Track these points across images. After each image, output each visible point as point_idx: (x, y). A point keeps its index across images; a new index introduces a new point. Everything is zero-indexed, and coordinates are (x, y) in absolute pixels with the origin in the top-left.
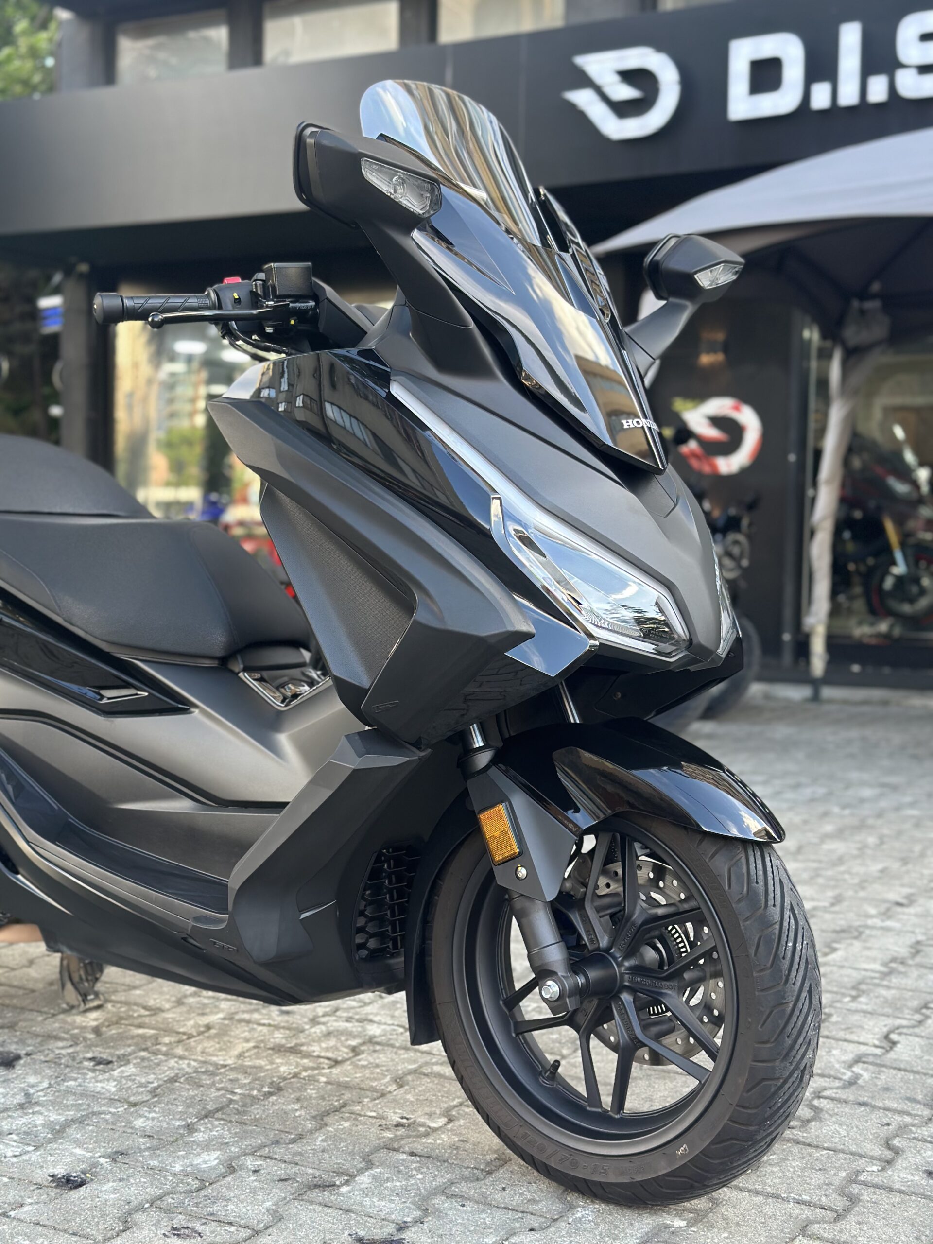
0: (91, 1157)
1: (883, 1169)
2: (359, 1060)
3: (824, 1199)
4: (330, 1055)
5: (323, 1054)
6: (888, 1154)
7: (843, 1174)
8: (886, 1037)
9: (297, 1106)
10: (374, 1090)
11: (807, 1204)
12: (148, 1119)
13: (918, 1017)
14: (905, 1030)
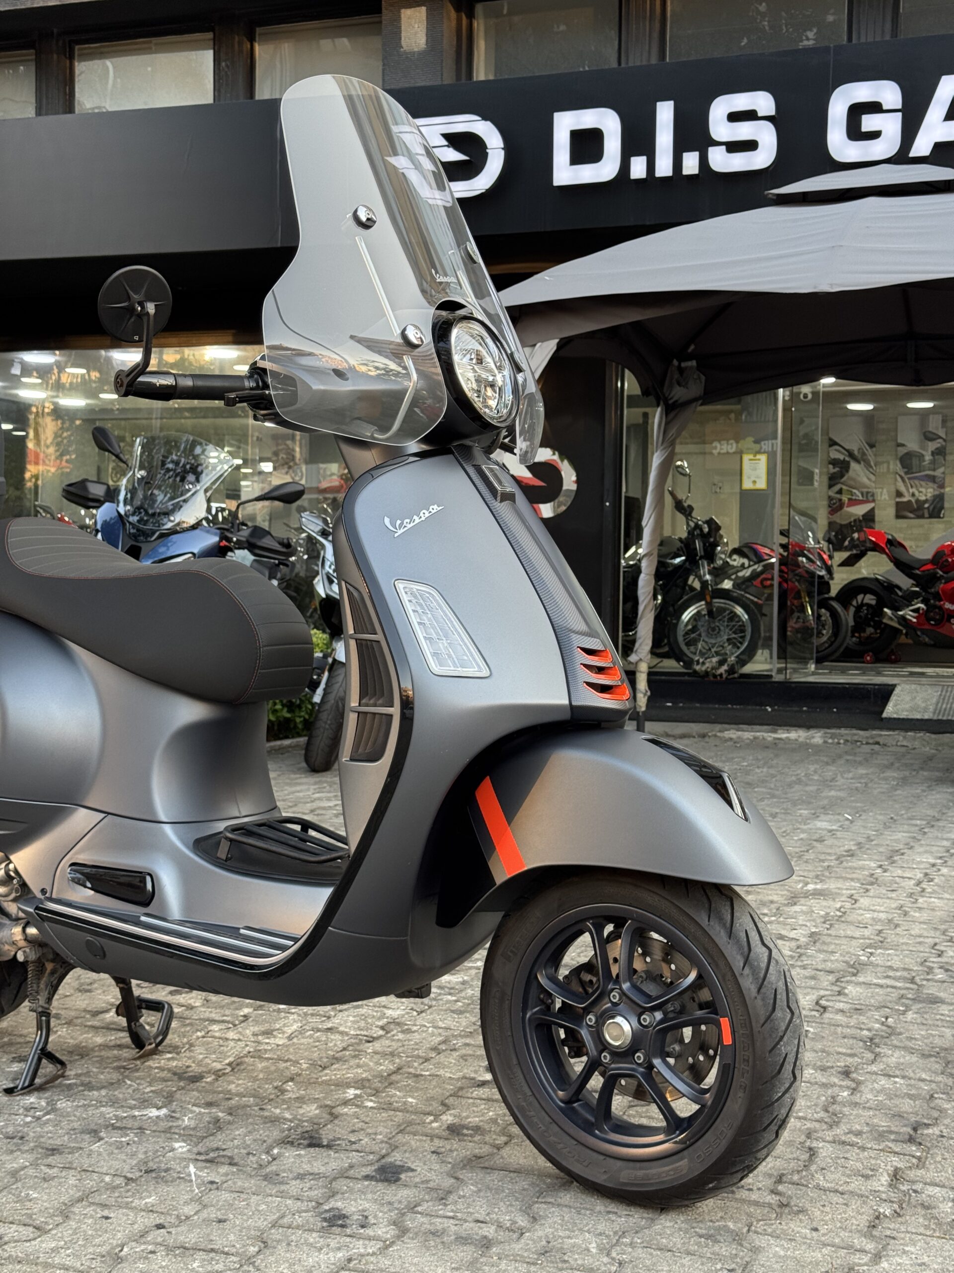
0: (210, 1113)
1: (852, 1094)
2: (393, 1036)
3: (815, 1115)
4: (365, 1033)
5: (358, 1032)
6: (853, 1085)
7: (824, 1098)
8: (817, 1003)
9: (360, 1071)
10: (419, 1057)
11: (805, 1118)
12: (238, 1085)
13: (836, 989)
14: (830, 998)
